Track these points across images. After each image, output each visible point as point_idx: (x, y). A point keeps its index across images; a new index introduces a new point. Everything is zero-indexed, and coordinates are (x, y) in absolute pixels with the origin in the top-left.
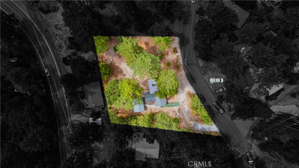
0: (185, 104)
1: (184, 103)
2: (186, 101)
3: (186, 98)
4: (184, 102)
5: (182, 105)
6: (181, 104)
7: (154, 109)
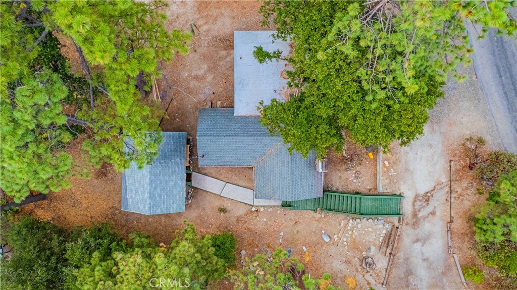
0: (433, 213)
1: (430, 209)
2: (440, 196)
3: (444, 179)
4: (427, 200)
5: (415, 215)
6: (407, 207)
7: (241, 211)
